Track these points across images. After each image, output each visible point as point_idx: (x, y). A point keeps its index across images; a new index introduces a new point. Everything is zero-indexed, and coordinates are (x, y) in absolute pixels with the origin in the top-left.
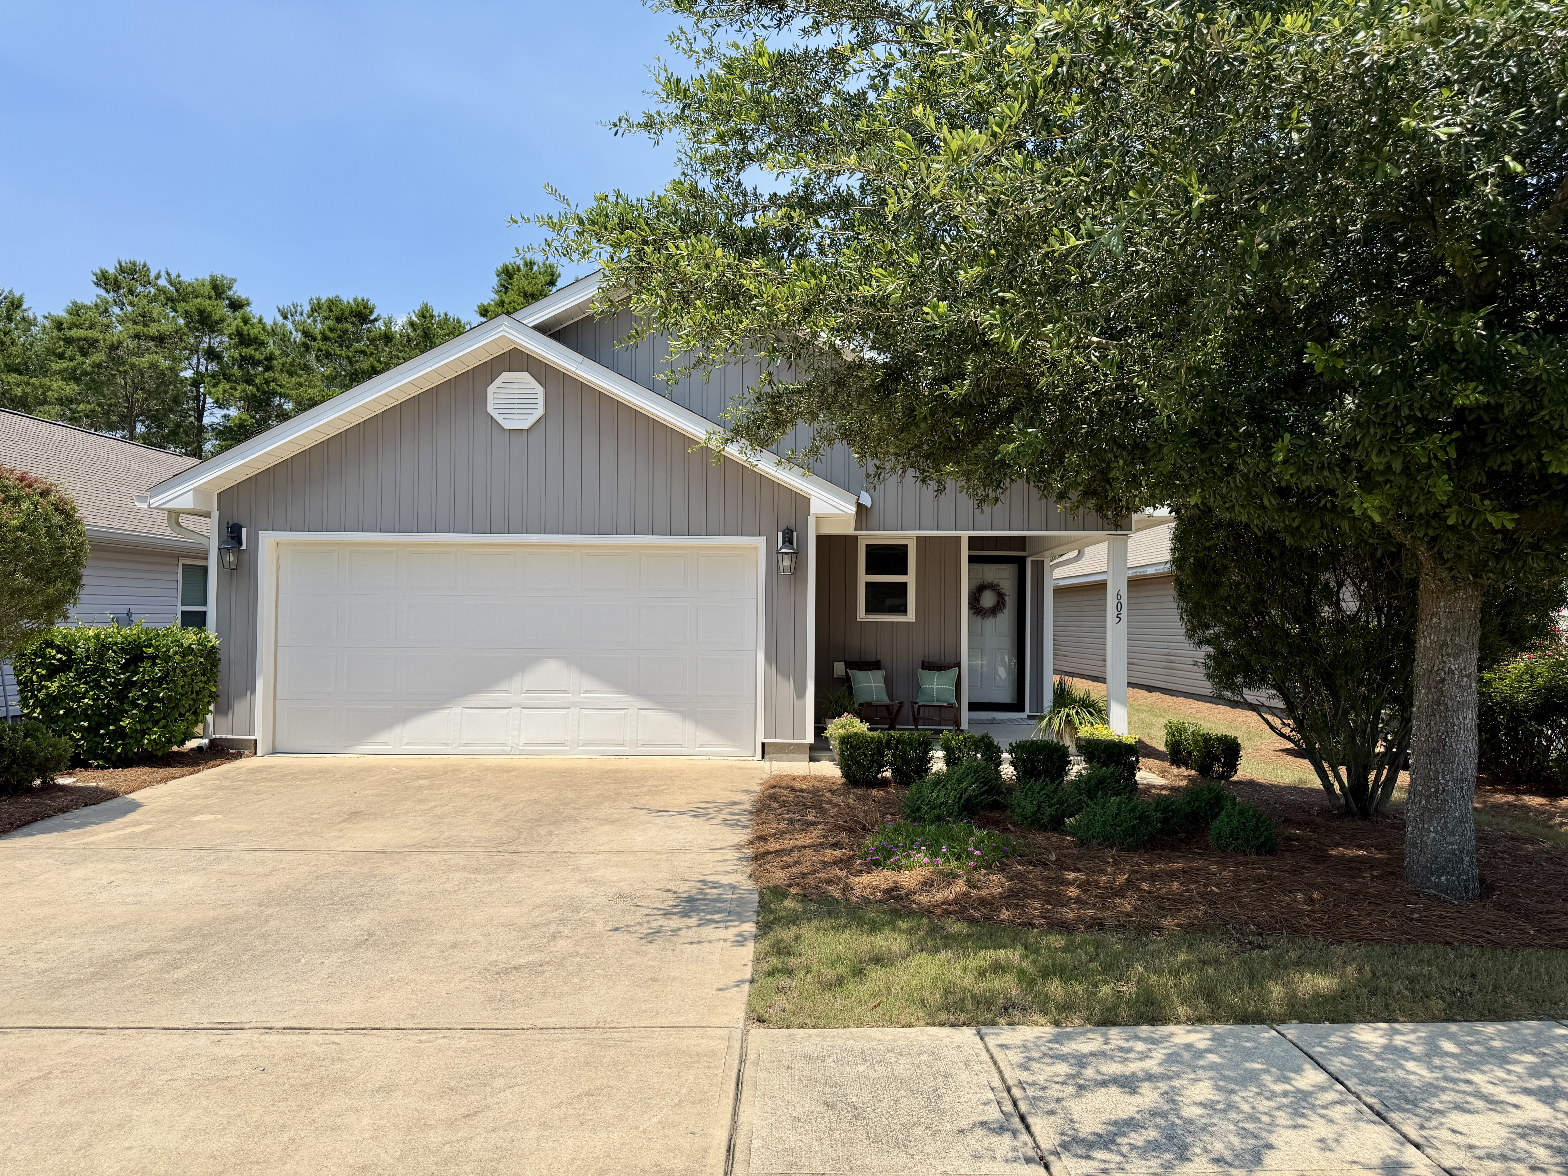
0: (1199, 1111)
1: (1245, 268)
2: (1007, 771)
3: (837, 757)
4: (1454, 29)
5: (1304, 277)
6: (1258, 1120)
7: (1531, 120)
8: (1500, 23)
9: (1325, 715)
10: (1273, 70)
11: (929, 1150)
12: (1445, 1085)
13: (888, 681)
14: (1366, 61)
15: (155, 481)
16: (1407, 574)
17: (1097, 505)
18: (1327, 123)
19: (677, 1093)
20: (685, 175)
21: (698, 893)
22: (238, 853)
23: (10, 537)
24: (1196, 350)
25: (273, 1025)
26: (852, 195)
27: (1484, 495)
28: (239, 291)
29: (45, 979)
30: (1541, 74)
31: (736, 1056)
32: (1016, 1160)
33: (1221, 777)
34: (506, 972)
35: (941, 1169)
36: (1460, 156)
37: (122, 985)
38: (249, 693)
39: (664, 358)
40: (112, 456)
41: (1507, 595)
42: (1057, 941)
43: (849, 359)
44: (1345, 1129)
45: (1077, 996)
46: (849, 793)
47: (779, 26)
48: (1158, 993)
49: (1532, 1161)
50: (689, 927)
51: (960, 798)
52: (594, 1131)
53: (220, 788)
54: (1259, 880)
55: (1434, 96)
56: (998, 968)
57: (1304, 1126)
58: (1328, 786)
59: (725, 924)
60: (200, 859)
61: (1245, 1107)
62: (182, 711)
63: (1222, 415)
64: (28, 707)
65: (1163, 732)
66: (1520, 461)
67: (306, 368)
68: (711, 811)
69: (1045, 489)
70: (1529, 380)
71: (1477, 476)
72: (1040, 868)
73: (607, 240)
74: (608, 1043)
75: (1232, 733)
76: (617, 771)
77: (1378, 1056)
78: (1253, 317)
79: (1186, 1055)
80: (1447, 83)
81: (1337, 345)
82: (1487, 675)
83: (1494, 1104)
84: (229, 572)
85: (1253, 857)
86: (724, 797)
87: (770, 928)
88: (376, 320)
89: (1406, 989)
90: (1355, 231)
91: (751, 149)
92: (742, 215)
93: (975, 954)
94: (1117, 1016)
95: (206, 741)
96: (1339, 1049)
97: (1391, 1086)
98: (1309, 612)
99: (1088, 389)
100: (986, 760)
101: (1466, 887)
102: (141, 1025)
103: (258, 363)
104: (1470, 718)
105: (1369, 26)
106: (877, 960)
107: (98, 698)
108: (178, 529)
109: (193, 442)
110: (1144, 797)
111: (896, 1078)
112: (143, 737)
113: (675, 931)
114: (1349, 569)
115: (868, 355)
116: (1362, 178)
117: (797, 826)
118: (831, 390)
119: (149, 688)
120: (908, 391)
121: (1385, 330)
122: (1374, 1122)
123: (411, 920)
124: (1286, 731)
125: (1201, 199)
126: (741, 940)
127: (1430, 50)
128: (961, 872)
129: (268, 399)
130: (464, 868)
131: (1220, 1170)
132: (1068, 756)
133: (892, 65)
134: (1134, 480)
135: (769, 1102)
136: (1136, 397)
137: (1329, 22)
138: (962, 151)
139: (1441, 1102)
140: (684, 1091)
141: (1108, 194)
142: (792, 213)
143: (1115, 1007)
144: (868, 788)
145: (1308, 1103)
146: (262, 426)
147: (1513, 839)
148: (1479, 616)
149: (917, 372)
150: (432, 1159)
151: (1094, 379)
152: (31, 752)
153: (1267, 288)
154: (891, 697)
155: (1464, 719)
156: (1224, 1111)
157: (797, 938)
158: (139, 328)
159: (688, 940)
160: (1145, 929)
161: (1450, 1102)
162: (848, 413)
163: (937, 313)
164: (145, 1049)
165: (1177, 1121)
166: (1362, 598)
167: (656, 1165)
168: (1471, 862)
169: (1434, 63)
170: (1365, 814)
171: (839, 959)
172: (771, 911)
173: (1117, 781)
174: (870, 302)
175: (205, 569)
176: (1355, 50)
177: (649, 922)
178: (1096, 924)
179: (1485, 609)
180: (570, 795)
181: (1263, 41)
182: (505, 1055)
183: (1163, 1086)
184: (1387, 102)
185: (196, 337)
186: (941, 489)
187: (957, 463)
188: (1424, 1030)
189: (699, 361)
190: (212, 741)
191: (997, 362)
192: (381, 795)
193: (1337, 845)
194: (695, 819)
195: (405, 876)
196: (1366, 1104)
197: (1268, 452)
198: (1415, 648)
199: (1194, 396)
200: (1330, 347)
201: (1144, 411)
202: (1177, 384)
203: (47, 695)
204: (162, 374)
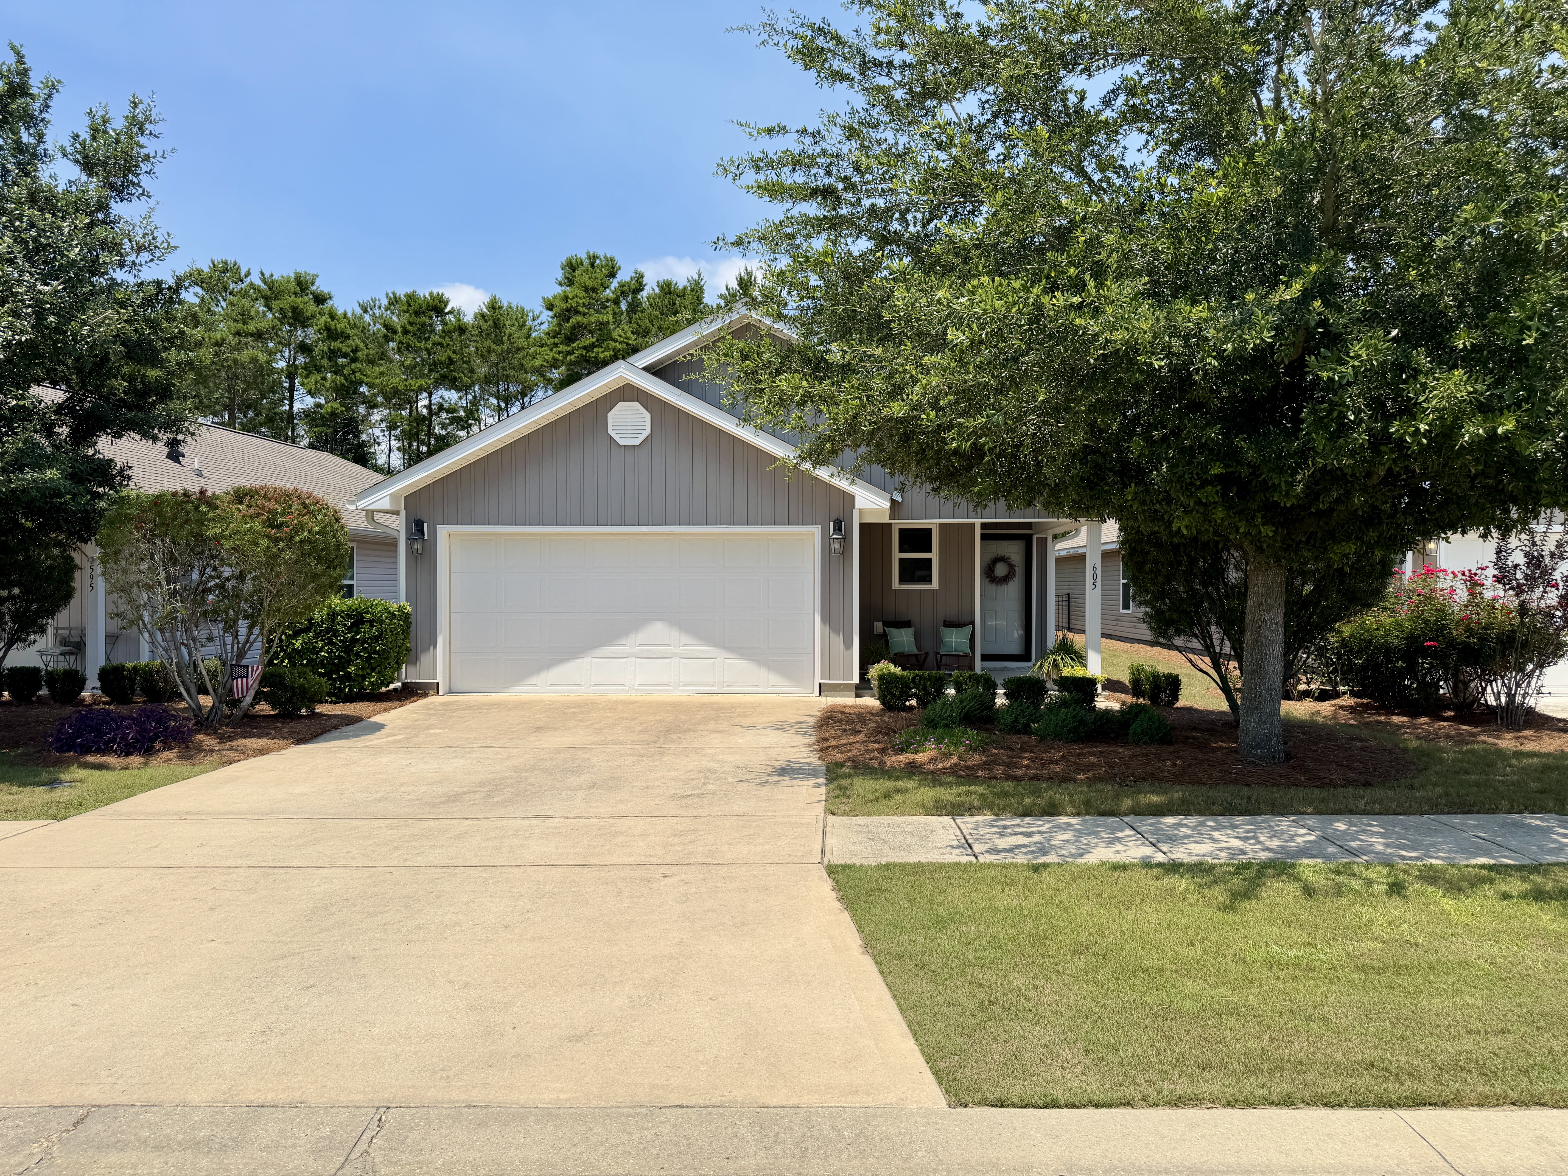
2: (1001, 698)
3: (877, 692)
13: (916, 636)
19: (793, 835)
21: (787, 766)
25: (568, 816)
28: (321, 286)
31: (821, 825)
32: (962, 855)
33: (1167, 704)
34: (683, 797)
38: (432, 648)
42: (1009, 784)
44: (1131, 848)
45: (1012, 805)
46: (885, 714)
48: (1059, 804)
50: (785, 780)
51: (963, 713)
56: (969, 793)
58: (1233, 706)
59: (806, 779)
60: (455, 752)
61: (1085, 841)
62: (390, 661)
65: (1127, 672)
67: (387, 358)
68: (785, 726)
72: (1009, 751)
74: (752, 820)
75: (1175, 672)
77: (1169, 826)
79: (1064, 826)
84: (416, 556)
85: (1155, 746)
86: (794, 719)
87: (834, 780)
88: (450, 312)
89: (1204, 802)
93: (957, 788)
94: (1031, 812)
95: (400, 684)
96: (1149, 824)
97: (1166, 836)
100: (985, 690)
101: (1273, 756)
103: (344, 355)
107: (332, 651)
108: (373, 524)
110: (1097, 715)
111: (906, 831)
112: (364, 680)
113: (777, 782)
117: (848, 732)
119: (368, 644)
122: (1148, 846)
126: (818, 786)
128: (956, 753)
130: (632, 755)
132: (1047, 687)
135: (840, 838)
139: (1189, 841)
143: (1032, 809)
144: (898, 712)
154: (919, 649)
157: (851, 783)
158: (240, 326)
159: (786, 785)
160: (1065, 779)
168: (1278, 742)
171: (876, 791)
172: (834, 773)
177: (760, 778)
178: (1035, 777)
180: (684, 717)
182: (699, 824)
183: (1046, 835)
185: (289, 332)
188: (1202, 819)
190: (404, 684)
192: (550, 717)
194: (775, 731)
196: (1148, 841)
203: (293, 649)
204: (261, 366)
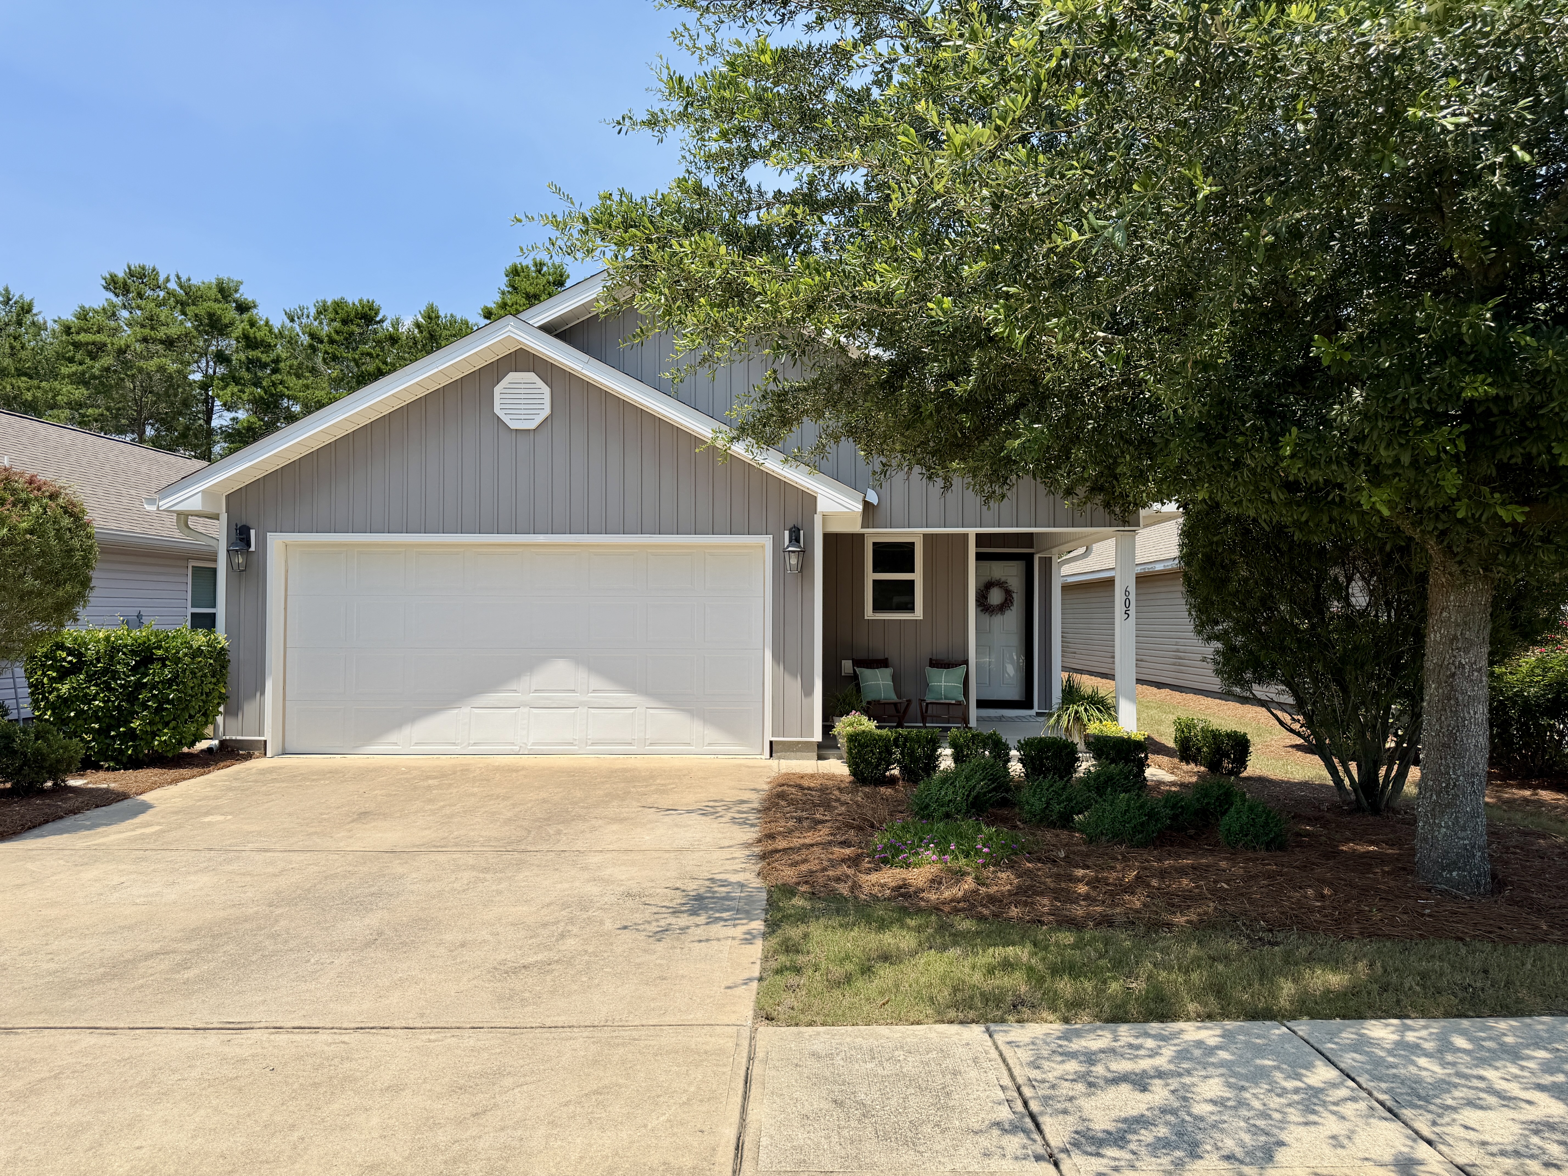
0: (1210, 1108)
1: (1250, 261)
2: (1016, 768)
3: (845, 755)
4: (1461, 18)
5: (1311, 270)
6: (1270, 1117)
7: (1539, 110)
8: (1507, 12)
9: (1334, 711)
10: (1278, 60)
11: (937, 1147)
12: (1457, 1081)
13: (895, 678)
14: (1372, 51)
15: (164, 483)
16: (1417, 567)
17: (1104, 501)
18: (1333, 115)
19: (685, 1091)
20: (690, 173)
21: (707, 892)
22: (248, 853)
23: (19, 540)
24: (1203, 344)
25: (282, 1025)
26: (856, 192)
27: (1494, 488)
28: (246, 294)
29: (56, 980)
30: (1549, 63)
31: (745, 1054)
32: (1026, 1157)
33: (1231, 773)
34: (515, 971)
35: (950, 1167)
36: (1467, 146)
37: (133, 985)
38: (258, 695)
39: (669, 357)
40: (121, 458)
41: (1518, 589)
42: (1067, 938)
43: (854, 357)
44: (1357, 1126)
45: (1086, 993)
46: (858, 791)
47: (782, 21)
48: (1169, 990)
49: (1546, 1157)
50: (697, 926)
51: (968, 796)
52: (603, 1129)
53: (230, 789)
54: (1270, 876)
55: (1441, 86)
56: (1007, 965)
57: (1315, 1123)
58: (1338, 781)
59: (733, 922)
60: (210, 860)
61: (1256, 1104)
62: (193, 713)
63: (1229, 409)
64: (39, 709)
65: (1172, 729)
66: (1530, 453)
67: (313, 370)
68: (719, 809)
69: (1052, 485)
70: (1538, 371)
71: (1487, 469)
72: (1049, 865)
73: (612, 238)
74: (616, 1041)
75: (1241, 729)
76: (625, 770)
77: (1390, 1052)
78: (1259, 310)
79: (1197, 1053)
80: (1454, 72)
81: (1345, 337)
82: (1497, 670)
83: (1507, 1100)
84: (238, 573)
85: (1264, 853)
86: (732, 795)
87: (779, 926)
88: (381, 321)
89: (1418, 985)
90: (1362, 222)
91: (755, 146)
92: (746, 212)
93: (984, 952)
94: (1126, 1013)
95: (216, 742)
96: (1350, 1045)
97: (1402, 1083)
98: (1319, 606)
99: (1094, 384)
100: (994, 757)
101: (1478, 882)
102: (151, 1025)
103: (264, 366)
104: (1481, 712)
105: (1375, 15)
106: (885, 958)
107: (109, 700)
108: (187, 531)
109: (202, 445)
110: (1155, 794)
111: (905, 1076)
112: (153, 739)
113: (684, 929)
114: (1359, 563)
115: (874, 352)
116: (1368, 169)
117: (805, 824)
118: (836, 388)
119: (159, 690)
120: (913, 388)
121: (1393, 323)
122: (1385, 1119)
123: (420, 919)
124: (1296, 726)
125: (1207, 190)
126: (749, 938)
127: (1436, 39)
128: (970, 870)
129: (276, 401)
130: (473, 867)
131: (1231, 1167)
132: (1076, 752)
133: (895, 60)
134: (1141, 476)
135: (778, 1100)
136: (1142, 392)
137: (1334, 11)
138: (966, 145)
139: (1454, 1099)
140: (692, 1089)
141: (1113, 187)
142: (796, 210)
143: (1123, 1005)
144: (876, 786)
145: (1319, 1099)
146: (270, 428)
147: (1525, 834)
148: (1490, 610)
149: (923, 368)
150: (441, 1157)
151: (1100, 375)
152: (42, 755)
153: (1274, 281)
154: (899, 697)
155: (1475, 713)
156: (1235, 1108)
157: (806, 936)
158: (147, 331)
159: (697, 938)
160: (1156, 926)
161: (1462, 1098)
162: (854, 410)
163: (942, 309)
164: (155, 1049)
165: (1187, 1118)
166: (1371, 593)
167: (665, 1164)
168: (1483, 858)
169: (1441, 53)
170: (1376, 810)
171: (847, 957)
172: (779, 909)
173: (1127, 778)
174: (873, 298)
175: (214, 571)
176: (1361, 40)
177: (657, 920)
178: (1106, 921)
179: (1495, 603)
180: (579, 794)
181: (1268, 32)
182: (514, 1054)
183: (1174, 1083)
184: (1393, 92)
185: (205, 340)
186: (947, 486)
187: (964, 459)
188: (1436, 1026)
189: (704, 359)
190: (222, 742)
191: (1003, 358)
192: (390, 795)
193: (1348, 840)
194: (704, 818)
195: (414, 875)
196: (1377, 1101)
197: (1275, 445)
198: (1425, 642)
199: (1201, 391)
200: (1337, 340)
201: (1151, 406)
202: (1183, 378)
203: (58, 697)
204: (171, 377)
